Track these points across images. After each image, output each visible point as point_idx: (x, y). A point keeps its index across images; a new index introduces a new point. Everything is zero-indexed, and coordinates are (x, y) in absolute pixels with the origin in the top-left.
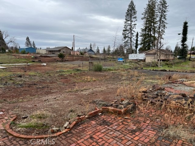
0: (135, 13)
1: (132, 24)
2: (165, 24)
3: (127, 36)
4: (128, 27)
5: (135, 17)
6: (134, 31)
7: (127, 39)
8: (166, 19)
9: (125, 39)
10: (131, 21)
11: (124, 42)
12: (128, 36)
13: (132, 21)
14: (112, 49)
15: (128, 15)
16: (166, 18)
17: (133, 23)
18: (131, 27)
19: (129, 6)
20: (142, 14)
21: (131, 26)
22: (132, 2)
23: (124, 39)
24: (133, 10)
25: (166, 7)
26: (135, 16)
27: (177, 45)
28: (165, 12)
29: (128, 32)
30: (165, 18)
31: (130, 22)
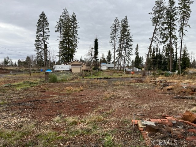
0: (47, 24)
1: (45, 35)
2: (77, 39)
3: (40, 46)
4: (41, 38)
5: (48, 29)
6: (47, 42)
7: (40, 50)
8: (77, 35)
9: (38, 50)
10: (44, 32)
11: (37, 52)
12: (41, 47)
15: (39, 25)
16: (77, 33)
17: (45, 34)
18: (44, 38)
19: (40, 16)
20: (56, 27)
21: (44, 37)
22: (43, 14)
23: (36, 50)
24: (45, 21)
25: (76, 23)
26: (47, 27)
28: (75, 28)
29: (40, 43)
30: (76, 33)
31: (42, 33)
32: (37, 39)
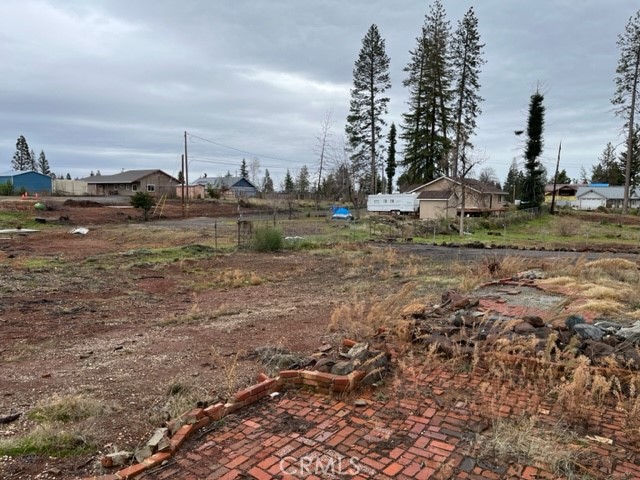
0: (384, 64)
1: (375, 100)
2: (476, 100)
3: (360, 135)
4: (364, 109)
5: (385, 78)
6: (382, 122)
7: (360, 146)
8: (477, 86)
9: (355, 145)
10: (374, 90)
11: (350, 155)
12: (364, 137)
13: (376, 89)
14: (314, 180)
15: (361, 69)
16: (478, 82)
17: (378, 96)
18: (373, 109)
19: (366, 41)
20: (406, 70)
21: (372, 104)
22: (374, 31)
23: (349, 147)
24: (379, 54)
25: (478, 48)
26: (383, 74)
27: (514, 165)
28: (473, 64)
29: (363, 125)
30: (473, 82)
31: (367, 93)
32: (352, 114)
